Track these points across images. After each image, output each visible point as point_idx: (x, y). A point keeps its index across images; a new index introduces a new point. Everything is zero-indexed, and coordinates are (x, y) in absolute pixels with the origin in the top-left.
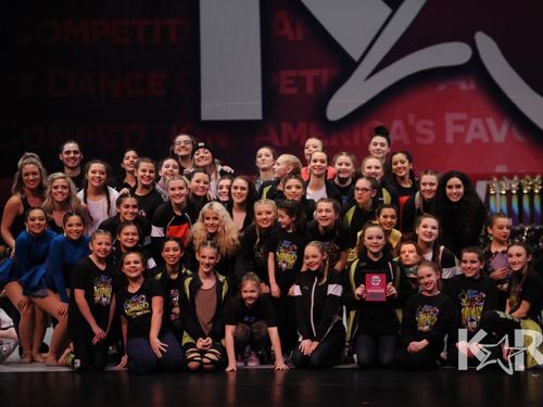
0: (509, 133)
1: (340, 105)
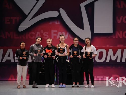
0: (69, 36)
1: (23, 27)
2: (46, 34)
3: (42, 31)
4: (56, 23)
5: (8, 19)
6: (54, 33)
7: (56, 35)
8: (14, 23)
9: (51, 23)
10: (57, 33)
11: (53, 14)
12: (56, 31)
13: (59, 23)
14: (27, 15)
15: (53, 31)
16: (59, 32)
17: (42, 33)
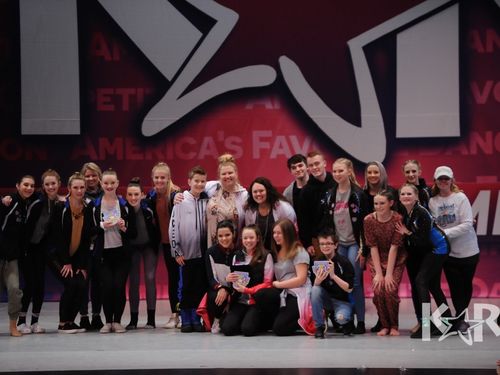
2: (234, 143)
3: (221, 134)
4: (269, 106)
5: (105, 95)
6: (262, 139)
8: (125, 107)
9: (249, 107)
10: (271, 140)
12: (268, 134)
13: (277, 106)
14: (170, 80)
15: (256, 134)
16: (281, 134)
17: (221, 138)
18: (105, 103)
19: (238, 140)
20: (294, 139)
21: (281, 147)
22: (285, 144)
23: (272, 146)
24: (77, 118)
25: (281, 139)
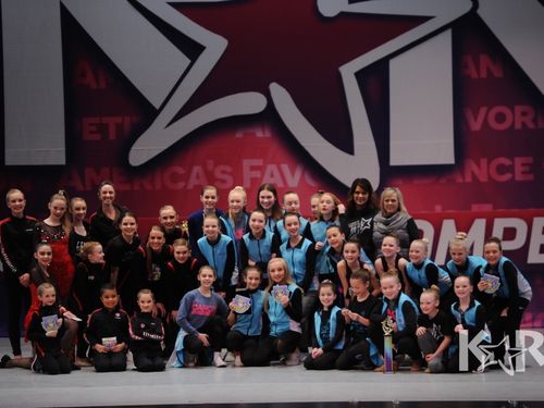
2: (224, 172)
3: (211, 163)
4: (259, 134)
5: (91, 124)
6: (253, 168)
7: (257, 174)
8: (112, 136)
9: (239, 135)
10: (261, 169)
11: (248, 103)
12: (259, 162)
13: (268, 134)
14: (157, 107)
15: (247, 163)
16: (272, 163)
17: (210, 168)
18: (92, 132)
19: (228, 169)
20: (285, 168)
21: (272, 176)
22: (276, 173)
23: (263, 175)
24: (62, 148)
25: (271, 168)
